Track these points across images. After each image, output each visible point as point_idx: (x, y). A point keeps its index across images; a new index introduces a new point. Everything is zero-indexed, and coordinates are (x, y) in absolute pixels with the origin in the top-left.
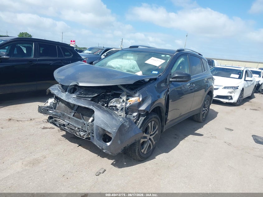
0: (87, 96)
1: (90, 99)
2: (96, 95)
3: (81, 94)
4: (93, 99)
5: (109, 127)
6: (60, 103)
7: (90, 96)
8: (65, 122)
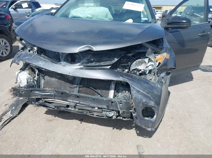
0: (102, 64)
1: (109, 67)
2: (116, 60)
3: (92, 62)
4: (114, 67)
5: (152, 100)
6: (47, 77)
7: (108, 63)
8: (68, 103)
